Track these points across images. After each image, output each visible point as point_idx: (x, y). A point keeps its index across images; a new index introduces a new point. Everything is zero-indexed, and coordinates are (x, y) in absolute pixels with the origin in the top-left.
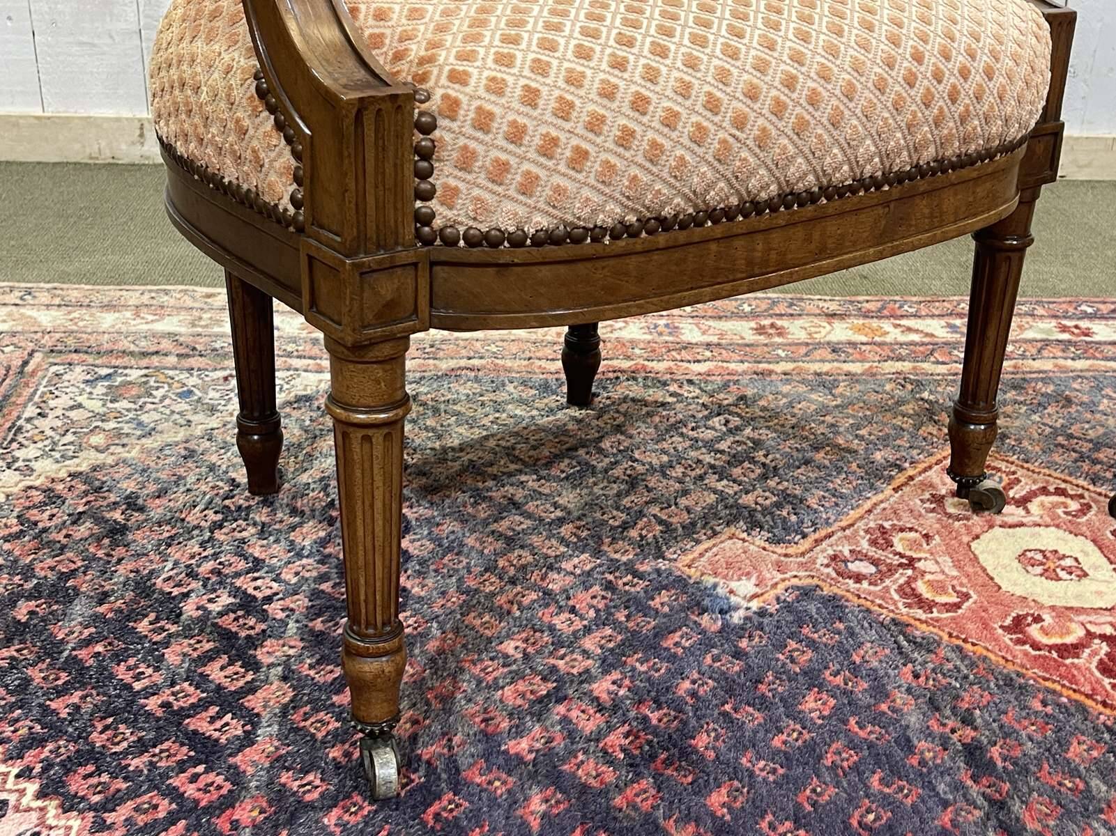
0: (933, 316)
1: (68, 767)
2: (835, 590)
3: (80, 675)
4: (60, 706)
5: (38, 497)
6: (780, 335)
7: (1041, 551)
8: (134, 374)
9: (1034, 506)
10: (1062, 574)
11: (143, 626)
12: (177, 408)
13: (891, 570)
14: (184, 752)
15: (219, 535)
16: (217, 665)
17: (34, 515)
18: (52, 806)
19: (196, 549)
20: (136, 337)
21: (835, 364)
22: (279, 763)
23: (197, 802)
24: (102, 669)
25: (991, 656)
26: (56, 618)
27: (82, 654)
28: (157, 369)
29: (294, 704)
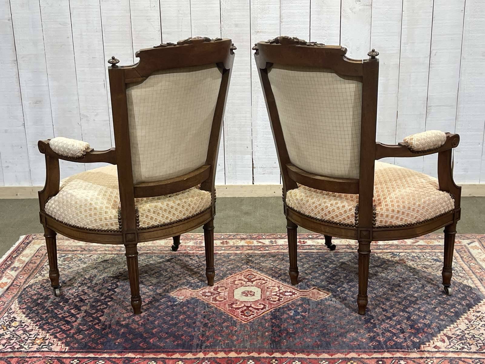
0: (268, 239)
1: (44, 325)
2: (200, 298)
3: (48, 311)
4: (44, 316)
5: (45, 281)
6: (226, 244)
7: (248, 291)
8: (70, 256)
9: (254, 283)
10: (249, 295)
11: (61, 304)
12: (77, 263)
13: (214, 294)
14: (64, 323)
15: (79, 288)
16: (73, 310)
17: (44, 284)
18: (40, 330)
19: (74, 291)
20: (72, 247)
21: (234, 251)
22: (80, 324)
23: (64, 329)
24: (52, 310)
25: (222, 309)
26: (45, 302)
27: (49, 308)
28: (75, 254)
29: (85, 316)
